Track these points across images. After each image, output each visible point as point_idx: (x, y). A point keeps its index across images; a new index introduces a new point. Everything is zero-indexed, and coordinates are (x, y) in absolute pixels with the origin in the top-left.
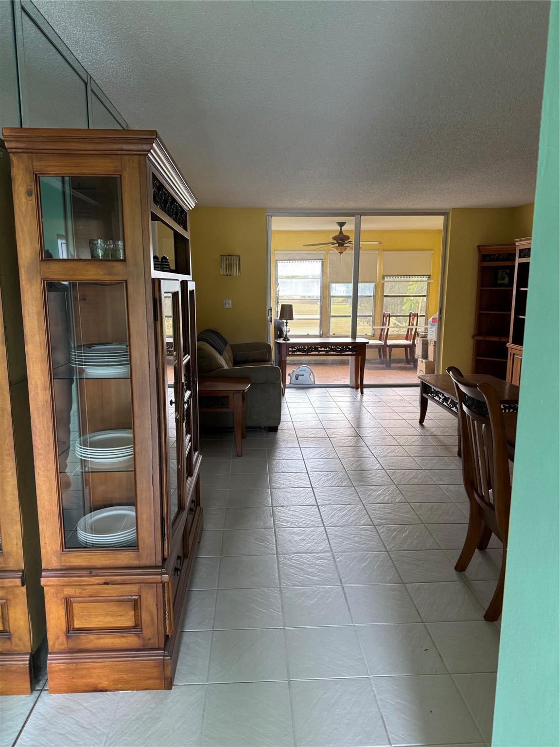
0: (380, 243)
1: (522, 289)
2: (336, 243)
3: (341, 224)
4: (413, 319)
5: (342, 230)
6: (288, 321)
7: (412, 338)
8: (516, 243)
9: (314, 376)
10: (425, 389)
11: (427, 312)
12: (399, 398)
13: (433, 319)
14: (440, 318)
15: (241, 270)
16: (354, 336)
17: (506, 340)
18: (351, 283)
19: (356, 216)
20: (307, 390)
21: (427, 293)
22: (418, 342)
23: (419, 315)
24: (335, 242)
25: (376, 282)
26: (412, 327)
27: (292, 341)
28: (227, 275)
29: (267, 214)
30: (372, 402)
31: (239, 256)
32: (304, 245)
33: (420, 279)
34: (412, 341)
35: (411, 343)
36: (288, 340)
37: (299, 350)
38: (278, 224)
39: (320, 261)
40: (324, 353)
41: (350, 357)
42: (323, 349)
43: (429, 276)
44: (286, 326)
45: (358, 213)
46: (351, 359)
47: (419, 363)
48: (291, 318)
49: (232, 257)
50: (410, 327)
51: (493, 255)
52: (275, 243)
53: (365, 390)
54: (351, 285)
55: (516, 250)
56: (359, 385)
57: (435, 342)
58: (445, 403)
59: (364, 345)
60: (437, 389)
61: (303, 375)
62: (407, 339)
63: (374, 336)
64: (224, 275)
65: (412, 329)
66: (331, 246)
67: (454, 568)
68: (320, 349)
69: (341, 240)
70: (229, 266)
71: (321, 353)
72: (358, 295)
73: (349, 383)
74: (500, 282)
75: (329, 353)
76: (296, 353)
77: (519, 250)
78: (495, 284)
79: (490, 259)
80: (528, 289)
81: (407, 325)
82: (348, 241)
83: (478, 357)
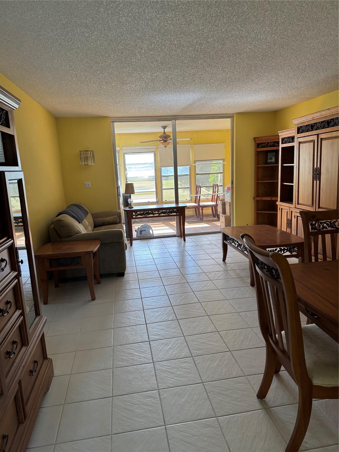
0: (191, 139)
1: (285, 165)
2: (162, 140)
3: (164, 127)
4: (215, 188)
5: (165, 131)
6: (131, 195)
7: (216, 200)
8: (279, 134)
9: (152, 230)
10: (225, 237)
11: (224, 183)
12: (209, 242)
13: (228, 188)
14: (232, 187)
15: (95, 161)
16: (177, 201)
17: (276, 199)
19: (172, 120)
20: (148, 241)
21: (223, 170)
22: (219, 203)
23: (219, 185)
24: (161, 139)
25: (190, 165)
26: (215, 194)
27: (135, 208)
28: (85, 165)
29: (111, 121)
30: (191, 247)
31: (93, 151)
32: (140, 142)
33: (218, 162)
34: (215, 202)
35: (215, 203)
36: (133, 208)
37: (140, 214)
38: (119, 129)
39: (153, 153)
40: (157, 215)
42: (156, 212)
43: (224, 160)
44: (130, 198)
47: (221, 217)
48: (133, 192)
49: (88, 152)
50: (214, 194)
51: (264, 143)
53: (186, 238)
54: (173, 168)
55: (279, 139)
56: (182, 235)
57: (230, 203)
59: (183, 208)
60: (233, 238)
61: (145, 230)
62: (212, 201)
63: (191, 201)
64: (83, 165)
66: (158, 143)
68: (154, 212)
69: (165, 138)
70: (86, 159)
71: (155, 215)
72: (178, 174)
73: (176, 233)
74: (269, 161)
75: (161, 215)
76: (138, 217)
77: (282, 138)
78: (266, 163)
79: (262, 146)
80: (295, 165)
81: (212, 193)
82: (170, 138)
83: (258, 212)
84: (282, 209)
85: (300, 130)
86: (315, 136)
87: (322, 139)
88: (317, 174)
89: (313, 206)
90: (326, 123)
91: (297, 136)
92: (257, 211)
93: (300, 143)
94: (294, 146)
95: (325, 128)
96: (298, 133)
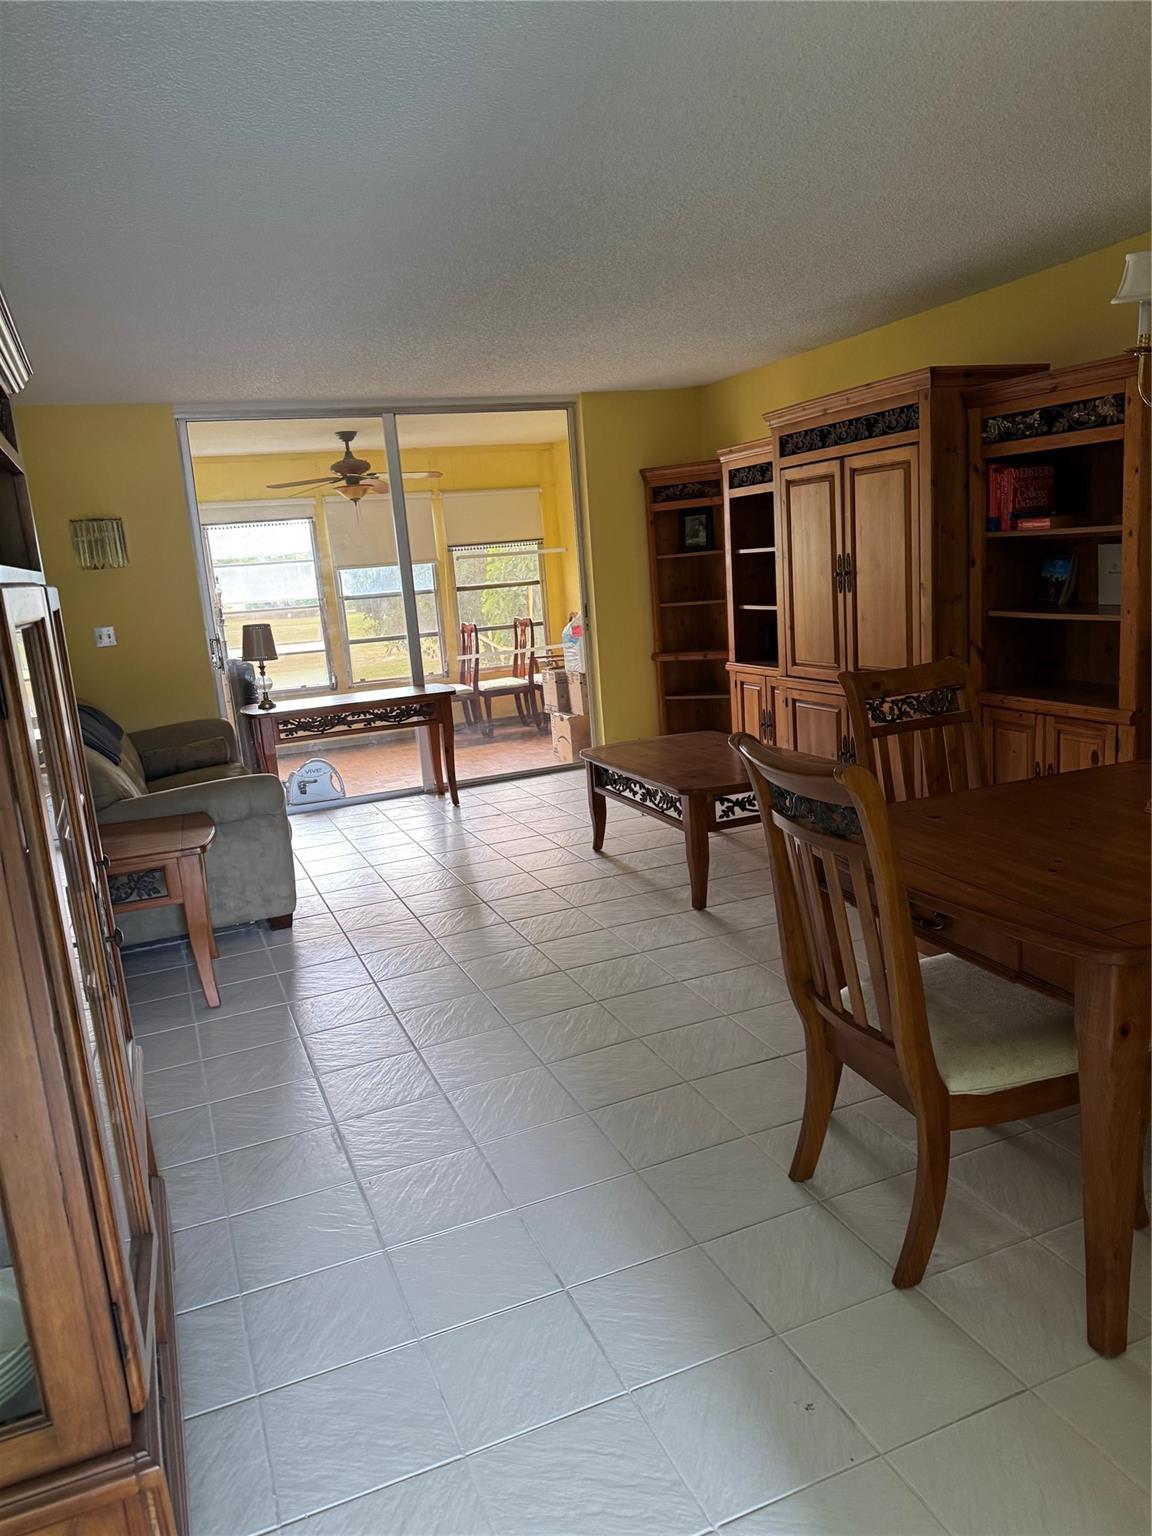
1: (742, 551)
2: (340, 480)
3: (347, 436)
4: (523, 631)
5: (351, 450)
6: (265, 663)
7: (527, 671)
8: (722, 458)
9: (340, 779)
10: (599, 778)
11: (547, 615)
12: (534, 802)
13: (571, 630)
14: (587, 626)
15: (129, 552)
16: (419, 680)
17: (724, 657)
18: (396, 565)
19: (384, 415)
20: (330, 814)
21: (541, 576)
23: (533, 622)
24: (339, 475)
25: (437, 560)
26: (523, 651)
27: (282, 707)
28: (96, 568)
29: (176, 417)
31: (120, 519)
32: (268, 487)
33: (523, 547)
34: (527, 677)
35: (527, 682)
36: (272, 706)
37: (302, 727)
38: (205, 441)
39: (307, 521)
40: (361, 725)
41: (416, 728)
42: (357, 718)
43: (540, 542)
44: (263, 674)
45: (389, 410)
46: (422, 733)
47: (554, 722)
48: (273, 656)
49: (103, 523)
50: (519, 651)
51: (673, 486)
52: (202, 483)
53: (460, 794)
54: (397, 569)
55: (720, 473)
56: (445, 786)
57: (583, 675)
58: (648, 803)
59: (447, 697)
60: (625, 774)
61: (316, 781)
62: (514, 675)
63: (453, 675)
64: (88, 568)
65: (524, 654)
66: (329, 487)
67: (787, 1176)
68: (350, 718)
69: (352, 472)
70: (97, 546)
71: (354, 727)
72: (416, 589)
73: (420, 784)
74: (689, 542)
75: (373, 725)
76: (295, 735)
77: (730, 471)
78: (682, 547)
79: (667, 495)
80: (778, 549)
81: (513, 649)
82: (368, 472)
83: (668, 698)
84: (742, 683)
85: (789, 445)
86: (834, 462)
87: (854, 471)
88: (844, 573)
89: (839, 665)
90: (862, 423)
91: (778, 463)
92: (667, 695)
93: (789, 483)
94: (772, 493)
95: (861, 439)
96: (783, 454)
